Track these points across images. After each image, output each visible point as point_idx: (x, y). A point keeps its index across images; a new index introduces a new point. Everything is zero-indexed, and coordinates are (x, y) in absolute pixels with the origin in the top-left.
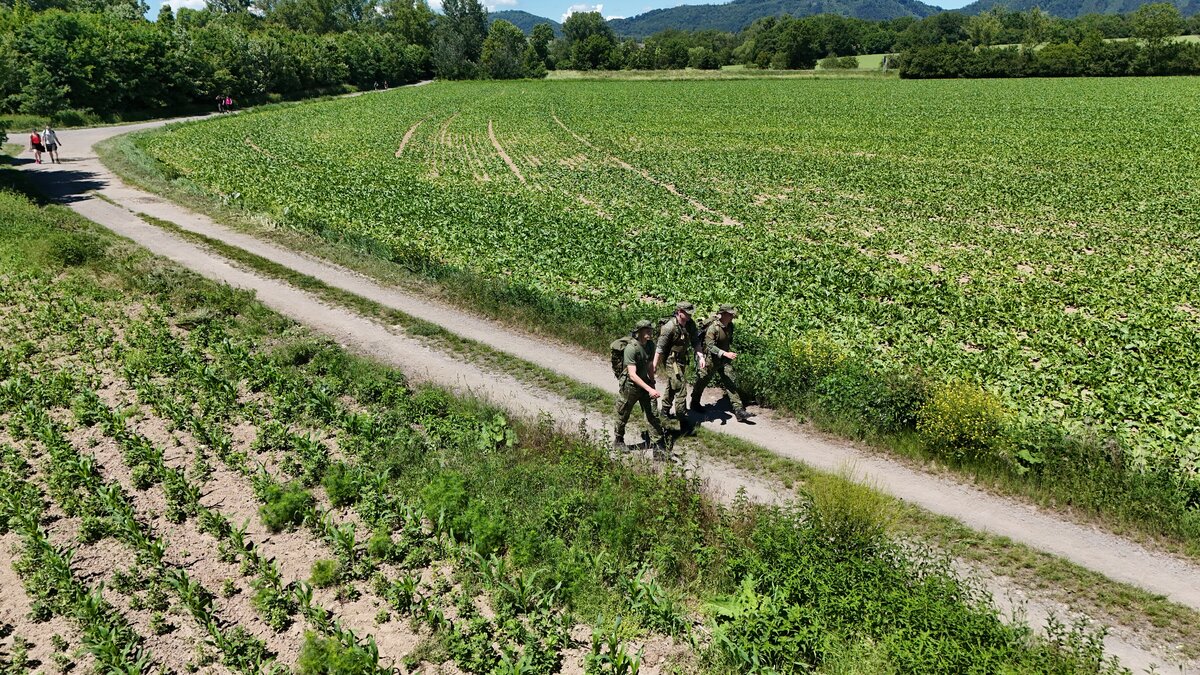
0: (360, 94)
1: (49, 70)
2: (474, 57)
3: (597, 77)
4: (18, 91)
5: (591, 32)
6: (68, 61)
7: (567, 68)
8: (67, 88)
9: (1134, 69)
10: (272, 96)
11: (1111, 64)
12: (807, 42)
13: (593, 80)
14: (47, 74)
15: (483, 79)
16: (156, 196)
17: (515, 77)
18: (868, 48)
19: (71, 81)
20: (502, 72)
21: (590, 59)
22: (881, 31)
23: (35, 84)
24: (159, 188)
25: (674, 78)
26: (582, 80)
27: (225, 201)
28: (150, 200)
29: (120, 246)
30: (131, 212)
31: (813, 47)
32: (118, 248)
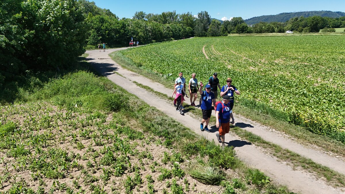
0: (177, 40)
1: (96, 32)
2: (206, 30)
3: (244, 36)
4: (88, 38)
5: (239, 23)
6: (102, 29)
7: (235, 33)
8: (101, 37)
10: (153, 41)
12: (317, 24)
13: (242, 36)
14: (95, 33)
15: (208, 37)
16: (135, 73)
17: (218, 36)
18: (332, 26)
19: (102, 35)
20: (215, 34)
21: (241, 30)
22: (336, 21)
23: (92, 36)
24: (136, 70)
25: (270, 35)
26: (239, 36)
27: (165, 77)
28: (134, 75)
29: (133, 100)
30: (130, 80)
31: (319, 25)
32: (133, 102)
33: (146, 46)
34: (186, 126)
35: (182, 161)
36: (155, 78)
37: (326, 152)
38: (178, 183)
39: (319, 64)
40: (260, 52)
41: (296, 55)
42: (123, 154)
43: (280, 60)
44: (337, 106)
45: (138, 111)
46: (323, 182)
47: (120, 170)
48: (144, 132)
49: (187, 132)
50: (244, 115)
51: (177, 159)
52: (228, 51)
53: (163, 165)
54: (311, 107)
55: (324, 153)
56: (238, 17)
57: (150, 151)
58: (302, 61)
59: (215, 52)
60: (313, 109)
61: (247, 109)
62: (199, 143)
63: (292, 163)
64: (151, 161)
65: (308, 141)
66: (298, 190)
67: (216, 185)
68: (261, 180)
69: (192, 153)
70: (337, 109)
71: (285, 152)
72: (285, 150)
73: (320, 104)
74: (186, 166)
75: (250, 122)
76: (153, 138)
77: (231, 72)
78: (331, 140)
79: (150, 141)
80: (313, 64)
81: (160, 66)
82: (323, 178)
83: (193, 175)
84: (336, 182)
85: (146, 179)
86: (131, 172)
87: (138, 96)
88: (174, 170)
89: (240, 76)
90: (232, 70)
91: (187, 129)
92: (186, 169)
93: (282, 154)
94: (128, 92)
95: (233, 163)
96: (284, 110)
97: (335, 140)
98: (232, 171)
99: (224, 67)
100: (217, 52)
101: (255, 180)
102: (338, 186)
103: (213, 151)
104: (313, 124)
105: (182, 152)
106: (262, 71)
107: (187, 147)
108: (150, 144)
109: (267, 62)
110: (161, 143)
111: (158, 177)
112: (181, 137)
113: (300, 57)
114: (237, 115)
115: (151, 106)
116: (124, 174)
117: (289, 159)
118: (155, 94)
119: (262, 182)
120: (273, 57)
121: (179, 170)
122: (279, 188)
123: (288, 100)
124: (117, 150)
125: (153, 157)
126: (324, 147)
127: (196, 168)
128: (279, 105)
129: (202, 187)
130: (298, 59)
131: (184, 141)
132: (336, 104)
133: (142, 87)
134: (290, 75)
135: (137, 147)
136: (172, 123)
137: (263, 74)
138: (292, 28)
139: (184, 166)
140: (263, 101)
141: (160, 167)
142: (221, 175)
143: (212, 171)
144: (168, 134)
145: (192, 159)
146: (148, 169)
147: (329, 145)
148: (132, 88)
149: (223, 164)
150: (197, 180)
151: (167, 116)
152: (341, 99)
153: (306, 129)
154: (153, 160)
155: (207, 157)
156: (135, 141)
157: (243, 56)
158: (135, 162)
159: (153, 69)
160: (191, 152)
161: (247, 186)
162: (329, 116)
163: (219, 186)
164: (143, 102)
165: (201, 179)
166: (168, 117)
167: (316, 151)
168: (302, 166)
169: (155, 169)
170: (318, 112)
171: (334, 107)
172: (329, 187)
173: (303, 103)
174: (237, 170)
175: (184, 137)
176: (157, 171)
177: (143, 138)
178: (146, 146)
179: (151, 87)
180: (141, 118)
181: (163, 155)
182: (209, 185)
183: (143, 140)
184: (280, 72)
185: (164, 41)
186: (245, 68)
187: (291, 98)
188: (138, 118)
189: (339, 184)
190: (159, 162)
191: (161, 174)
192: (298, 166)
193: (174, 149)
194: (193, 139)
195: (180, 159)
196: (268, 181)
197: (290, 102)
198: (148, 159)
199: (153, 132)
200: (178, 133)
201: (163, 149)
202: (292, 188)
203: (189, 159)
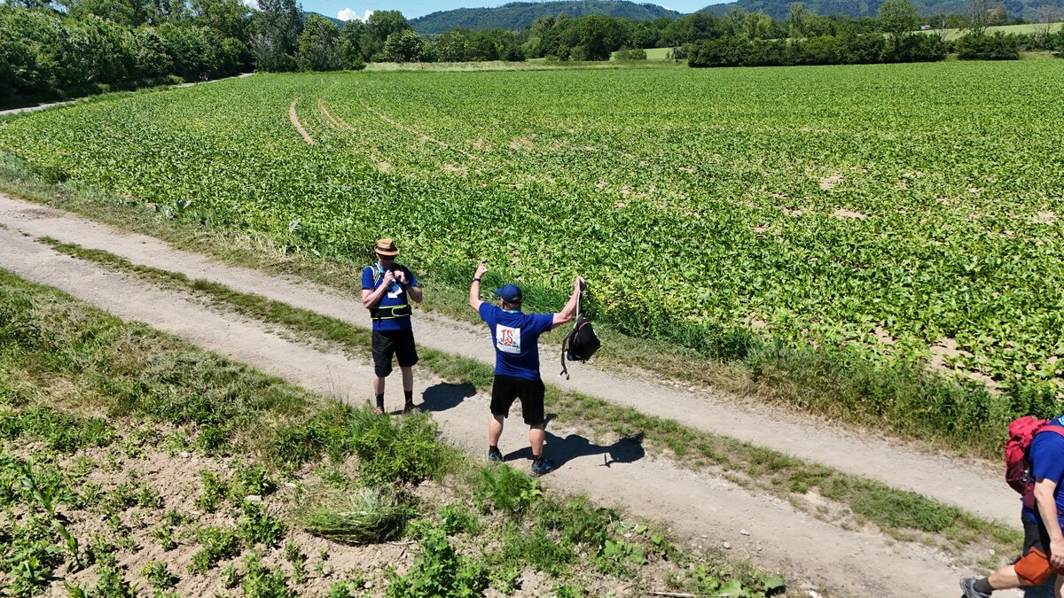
0: (192, 84)
2: (291, 50)
3: (414, 69)
7: (385, 61)
9: (883, 57)
10: (100, 85)
11: (864, 53)
12: (600, 36)
13: (409, 71)
15: (303, 71)
16: (45, 208)
17: (334, 69)
18: (637, 43)
20: (321, 65)
21: (402, 53)
22: (646, 29)
24: (45, 196)
25: (487, 69)
26: (400, 71)
27: (167, 212)
28: (38, 214)
29: (49, 307)
30: (26, 235)
31: (607, 41)
32: (50, 313)
33: (73, 106)
34: (269, 371)
35: (271, 489)
36: (129, 217)
37: (664, 382)
38: (267, 562)
39: (620, 148)
40: (468, 119)
41: (561, 125)
42: (36, 510)
43: (525, 142)
44: (673, 256)
45: (78, 346)
46: (670, 463)
47: (32, 571)
48: (114, 415)
49: (275, 390)
50: (448, 312)
51: (251, 488)
52: (374, 118)
53: (203, 519)
54: (617, 266)
55: (661, 384)
56: (389, 10)
57: (147, 477)
58: (578, 142)
59: (333, 120)
60: (621, 273)
61: (453, 292)
62: (321, 419)
63: (591, 426)
64: (155, 513)
65: (620, 360)
66: (614, 498)
67: (391, 539)
68: (518, 494)
69: (301, 458)
70: (676, 265)
71: (570, 400)
72: (568, 395)
73: (636, 255)
74: (288, 501)
75: (468, 329)
76: (152, 434)
77: (392, 183)
78: (671, 348)
79: (140, 446)
80: (606, 147)
81: (142, 175)
82: (666, 451)
83: (314, 527)
84: (697, 455)
85: (144, 580)
86: (81, 568)
87: (67, 289)
88: (247, 526)
89: (421, 193)
90: (394, 178)
91: (274, 381)
92: (287, 513)
93: (564, 407)
94: (23, 277)
95: (435, 461)
96: (552, 283)
97: (682, 348)
98: (433, 484)
99: (368, 168)
100: (340, 122)
101: (502, 498)
102: (701, 464)
103: (370, 437)
104: (627, 313)
105: (267, 459)
106: (481, 174)
107: (282, 442)
108: (142, 456)
109: (488, 149)
110: (186, 445)
111: (192, 563)
112: (256, 413)
113: (571, 131)
114: (429, 315)
115: (126, 320)
116: (53, 583)
117: (581, 418)
118: (138, 276)
119: (521, 500)
120: (505, 132)
121: (264, 520)
122: (568, 505)
123: (558, 254)
124: (10, 499)
125: (162, 498)
126: (658, 370)
127: (322, 502)
128: (537, 269)
129: (347, 558)
130: (568, 135)
131: (268, 424)
132: (670, 253)
133: (81, 257)
134: (552, 181)
135: (92, 475)
136: (218, 371)
137: (485, 185)
138: (543, 47)
139: (280, 504)
140: (494, 263)
141: (193, 527)
142: (404, 505)
143: (374, 498)
144: (209, 409)
145: (304, 477)
146: (146, 544)
147: (670, 361)
148: (39, 265)
149: (406, 470)
150: (327, 539)
151: (193, 348)
152: (680, 237)
153: (613, 328)
154: (162, 507)
155: (353, 461)
156: (80, 453)
157: (422, 133)
158: (91, 529)
159: (116, 186)
160: (298, 454)
161: (482, 520)
162: (660, 286)
163: (400, 540)
164: (90, 309)
165: (341, 532)
166: (201, 350)
167: (643, 384)
168: (615, 431)
169: (175, 537)
170: (632, 278)
171: (667, 260)
172: (683, 471)
173: (597, 259)
174: (449, 478)
175: (267, 409)
176: (185, 541)
177: (112, 437)
178: (130, 464)
179: (116, 254)
180: (93, 368)
181: (199, 484)
182: (371, 546)
183: (112, 446)
184: (529, 176)
185: (144, 85)
186: (432, 167)
187: (564, 247)
188: (79, 369)
189: (704, 460)
190: (188, 508)
191: (199, 548)
192: (606, 431)
193: (235, 454)
194: (299, 412)
195: (265, 484)
196: (538, 492)
197: (564, 260)
198: (142, 507)
199: (150, 412)
200: (246, 400)
201: (198, 461)
202: (598, 497)
203: (292, 477)
